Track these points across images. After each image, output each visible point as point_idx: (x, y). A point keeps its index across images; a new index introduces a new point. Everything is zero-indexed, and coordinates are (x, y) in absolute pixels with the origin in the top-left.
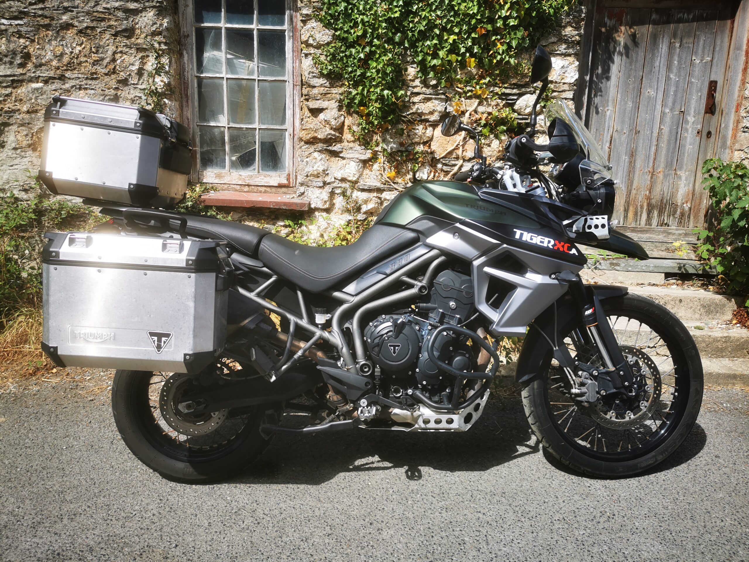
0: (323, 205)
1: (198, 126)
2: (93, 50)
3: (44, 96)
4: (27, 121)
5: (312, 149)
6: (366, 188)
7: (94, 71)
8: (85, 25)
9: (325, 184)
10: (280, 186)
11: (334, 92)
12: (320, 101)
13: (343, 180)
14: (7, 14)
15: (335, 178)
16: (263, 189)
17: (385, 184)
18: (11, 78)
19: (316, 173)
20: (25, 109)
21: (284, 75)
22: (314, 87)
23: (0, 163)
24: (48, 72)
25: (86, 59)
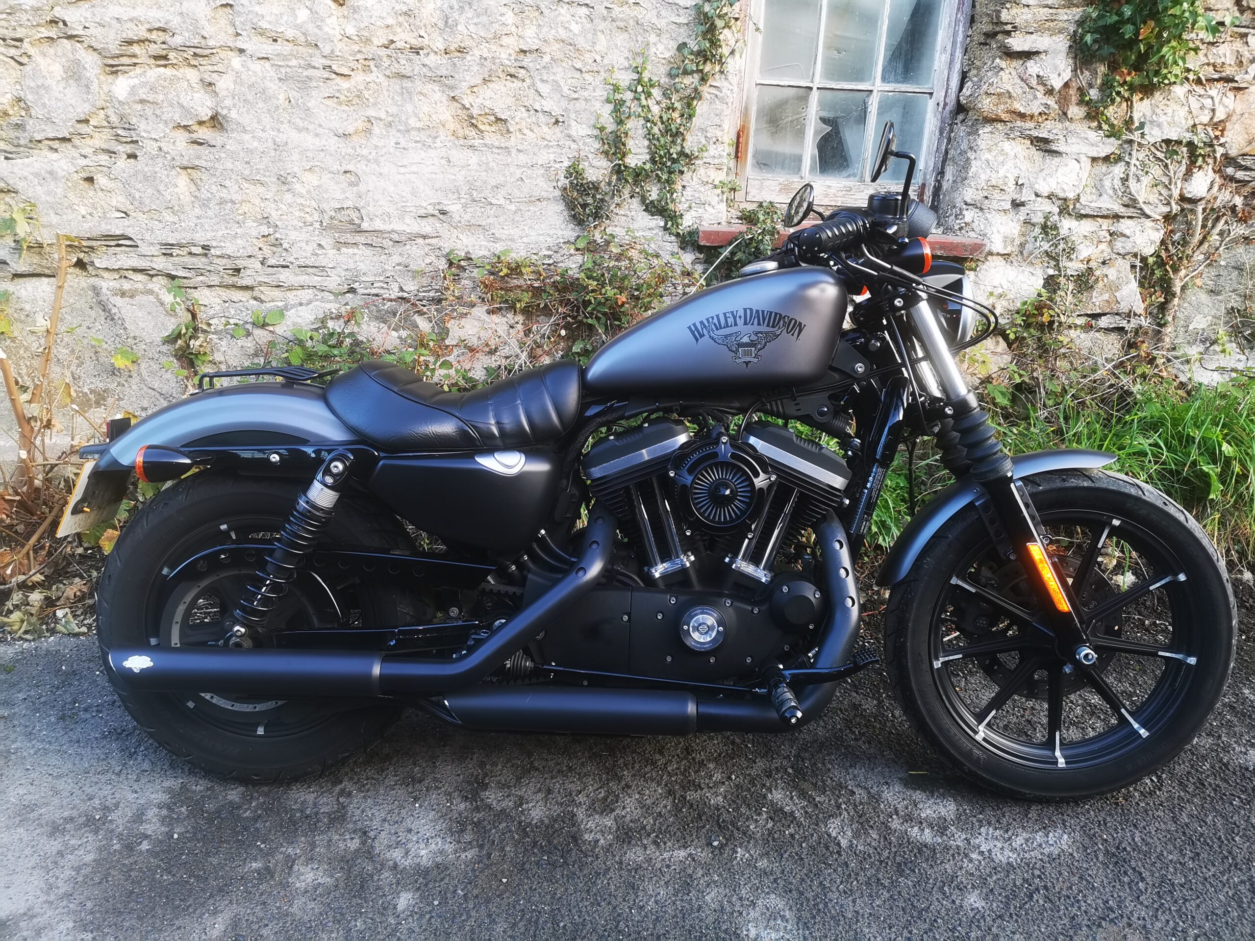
0: (1005, 247)
1: (757, 84)
4: (444, 72)
5: (998, 136)
6: (1092, 213)
9: (1017, 205)
11: (1066, 17)
12: (1034, 36)
13: (1050, 196)
15: (1037, 195)
17: (1127, 206)
19: (1001, 182)
20: (440, 45)
22: (1029, 6)
23: (382, 159)
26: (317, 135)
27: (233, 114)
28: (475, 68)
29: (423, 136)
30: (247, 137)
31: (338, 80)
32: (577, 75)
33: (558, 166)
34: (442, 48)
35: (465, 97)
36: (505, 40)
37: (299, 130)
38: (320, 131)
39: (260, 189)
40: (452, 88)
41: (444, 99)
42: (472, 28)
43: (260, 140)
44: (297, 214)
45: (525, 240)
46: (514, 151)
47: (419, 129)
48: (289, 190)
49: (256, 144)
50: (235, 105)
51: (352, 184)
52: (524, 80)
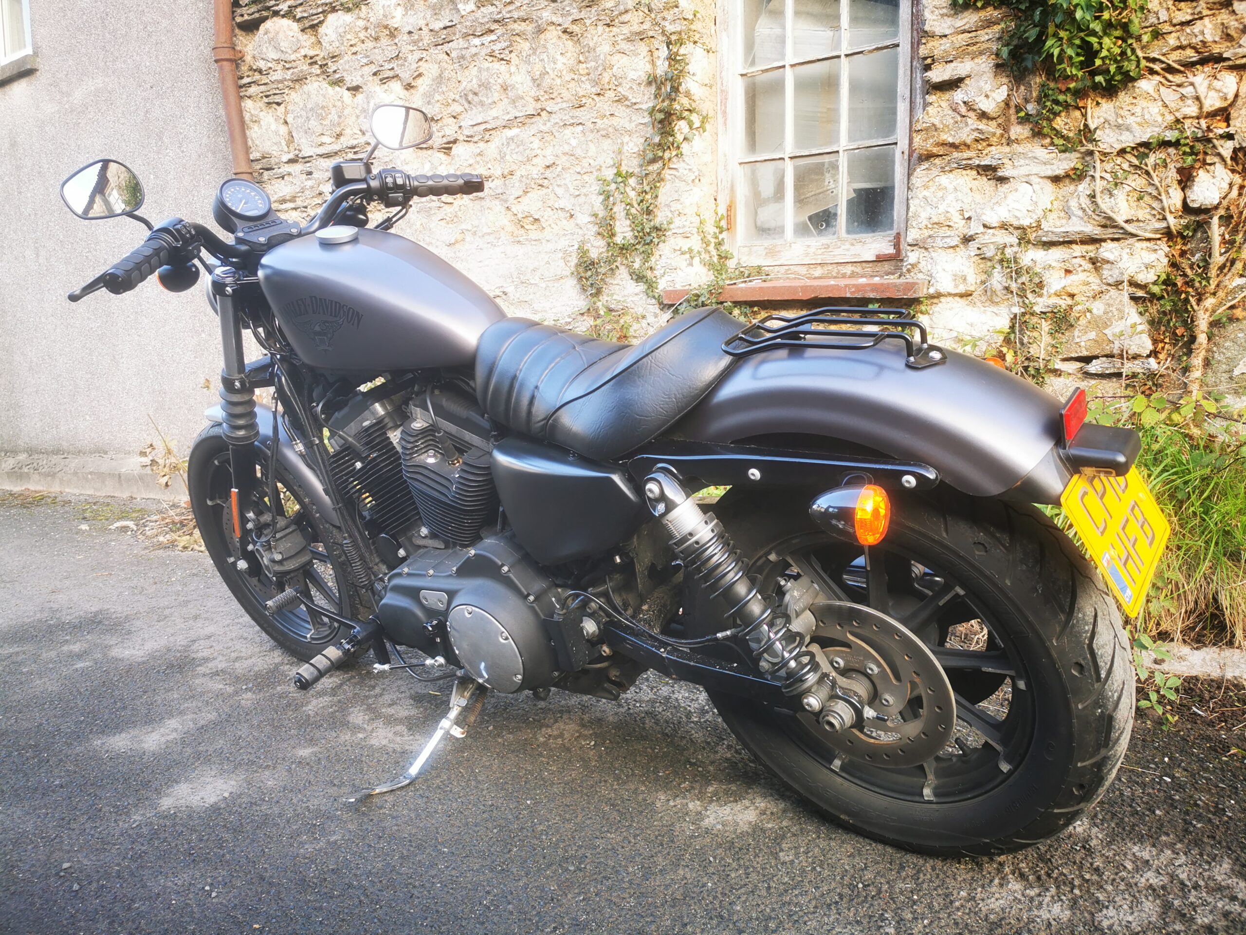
0: (956, 286)
1: (740, 164)
2: (581, 58)
3: (521, 148)
4: (500, 191)
5: (935, 171)
6: (1056, 239)
7: (581, 94)
8: (570, 19)
9: (966, 240)
10: (881, 259)
11: (987, 37)
12: (952, 65)
13: (1004, 226)
14: (478, 29)
15: (985, 226)
16: (848, 270)
17: (1104, 226)
18: (483, 127)
19: (942, 219)
20: (498, 173)
21: (895, 34)
22: (945, 36)
24: (525, 109)
25: (573, 76)
28: (517, 184)
29: (490, 238)
31: (446, 206)
32: (579, 177)
33: (571, 249)
34: (500, 174)
35: (513, 206)
36: (535, 161)
40: (506, 201)
41: (503, 210)
42: (514, 156)
45: (554, 310)
46: (544, 241)
47: (489, 234)
52: (548, 188)
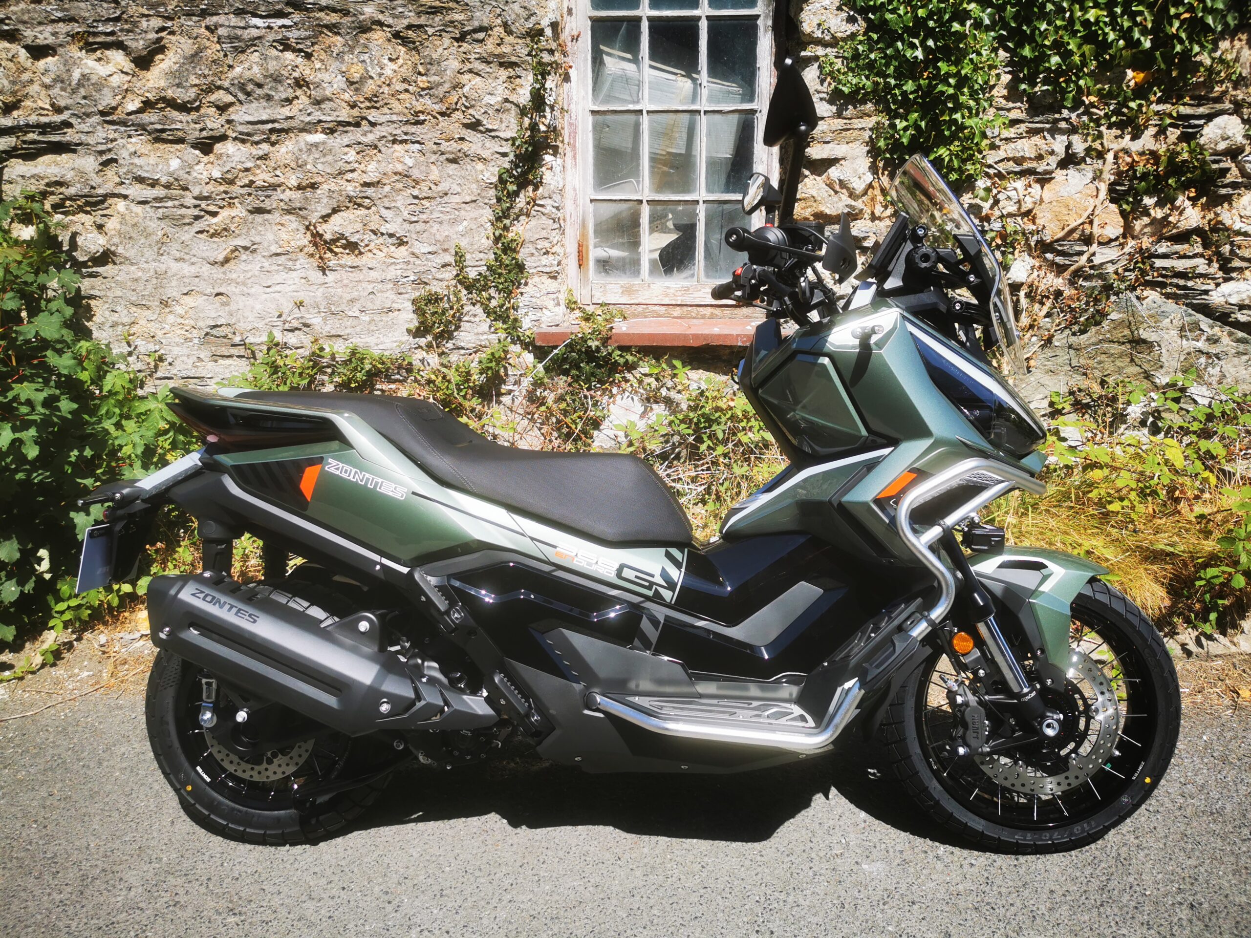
1: (592, 201)
2: (421, 69)
4: (298, 205)
12: (831, 145)
14: (262, 8)
16: (707, 311)
20: (293, 182)
21: (752, 100)
23: (249, 281)
24: (336, 113)
25: (406, 86)
26: (193, 264)
27: (120, 250)
28: (325, 201)
29: (282, 260)
30: (133, 268)
31: (207, 217)
32: (416, 201)
33: (404, 280)
34: (296, 185)
35: (318, 225)
36: (349, 176)
37: (177, 260)
38: (194, 260)
39: (147, 313)
40: (306, 218)
41: (300, 228)
42: (320, 166)
43: (143, 270)
44: (179, 332)
45: (381, 347)
46: (365, 269)
47: (277, 255)
48: (170, 312)
49: (140, 274)
50: (121, 243)
51: (224, 304)
52: (369, 208)
